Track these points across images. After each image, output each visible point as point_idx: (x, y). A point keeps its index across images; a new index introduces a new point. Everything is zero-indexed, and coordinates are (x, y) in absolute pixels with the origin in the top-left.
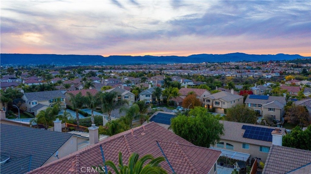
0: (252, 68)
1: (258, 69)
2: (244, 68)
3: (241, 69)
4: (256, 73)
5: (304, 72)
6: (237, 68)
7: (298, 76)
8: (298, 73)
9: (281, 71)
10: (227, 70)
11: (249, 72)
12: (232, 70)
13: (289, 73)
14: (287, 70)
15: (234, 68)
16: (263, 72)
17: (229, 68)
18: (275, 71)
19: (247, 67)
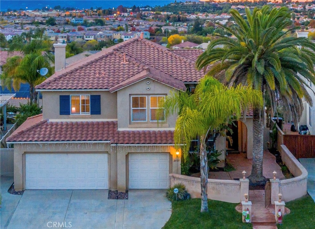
0: (85, 21)
1: (99, 23)
2: (67, 23)
3: (59, 24)
4: (102, 34)
5: (198, 28)
6: (51, 22)
7: (190, 36)
8: (185, 33)
9: (150, 28)
10: (28, 26)
11: (82, 30)
12: (41, 27)
13: (167, 34)
14: (161, 26)
15: (42, 23)
16: (113, 29)
17: (31, 24)
18: (137, 28)
19: (73, 20)
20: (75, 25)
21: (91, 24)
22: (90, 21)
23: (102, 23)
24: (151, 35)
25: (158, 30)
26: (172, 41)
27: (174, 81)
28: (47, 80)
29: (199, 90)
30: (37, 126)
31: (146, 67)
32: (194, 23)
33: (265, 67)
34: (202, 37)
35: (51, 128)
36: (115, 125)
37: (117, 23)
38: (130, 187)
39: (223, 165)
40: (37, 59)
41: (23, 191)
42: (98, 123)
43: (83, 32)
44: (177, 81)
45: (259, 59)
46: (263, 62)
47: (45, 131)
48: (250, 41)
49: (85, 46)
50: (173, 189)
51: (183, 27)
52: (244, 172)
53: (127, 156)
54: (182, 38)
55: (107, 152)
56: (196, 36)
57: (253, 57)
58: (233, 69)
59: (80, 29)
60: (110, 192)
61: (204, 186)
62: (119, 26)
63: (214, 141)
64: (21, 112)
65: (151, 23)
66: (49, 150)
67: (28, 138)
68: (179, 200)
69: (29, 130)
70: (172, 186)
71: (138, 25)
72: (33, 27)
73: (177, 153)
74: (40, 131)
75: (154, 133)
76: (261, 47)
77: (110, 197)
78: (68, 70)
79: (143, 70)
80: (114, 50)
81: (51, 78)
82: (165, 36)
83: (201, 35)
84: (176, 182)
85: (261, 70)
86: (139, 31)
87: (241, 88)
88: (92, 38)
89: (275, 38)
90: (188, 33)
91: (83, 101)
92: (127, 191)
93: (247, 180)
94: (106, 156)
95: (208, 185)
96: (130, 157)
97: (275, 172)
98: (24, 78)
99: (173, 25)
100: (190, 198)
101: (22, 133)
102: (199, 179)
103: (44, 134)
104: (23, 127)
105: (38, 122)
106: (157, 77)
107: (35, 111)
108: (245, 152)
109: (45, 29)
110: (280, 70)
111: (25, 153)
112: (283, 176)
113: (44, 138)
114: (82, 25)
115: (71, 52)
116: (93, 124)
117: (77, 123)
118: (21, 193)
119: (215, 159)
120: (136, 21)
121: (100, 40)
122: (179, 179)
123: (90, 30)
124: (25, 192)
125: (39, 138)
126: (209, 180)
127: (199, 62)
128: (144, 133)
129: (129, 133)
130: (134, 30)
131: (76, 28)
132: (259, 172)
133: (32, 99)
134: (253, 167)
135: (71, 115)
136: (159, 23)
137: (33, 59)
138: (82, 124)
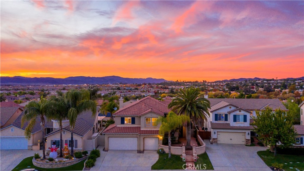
4: (137, 93)
5: (172, 91)
6: (119, 89)
7: (169, 94)
8: (168, 93)
9: (155, 91)
10: (110, 90)
11: (130, 91)
12: (115, 90)
13: (161, 93)
14: (159, 91)
15: (115, 89)
16: (141, 92)
17: (111, 89)
18: (150, 91)
19: (127, 88)
20: (127, 90)
21: (133, 90)
22: (133, 89)
23: (137, 89)
24: (155, 94)
25: (157, 92)
26: (163, 96)
27: (160, 113)
28: (116, 112)
29: (168, 116)
30: (113, 128)
31: (151, 108)
32: (171, 89)
33: (191, 108)
34: (173, 95)
35: (118, 129)
36: (140, 128)
37: (143, 89)
38: (145, 149)
39: (177, 142)
40: (113, 104)
41: (108, 150)
42: (134, 127)
43: (130, 92)
44: (162, 113)
45: (189, 105)
46: (190, 106)
47: (116, 130)
48: (186, 99)
49: (131, 98)
50: (159, 150)
51: (167, 91)
52: (184, 144)
53: (144, 138)
54: (166, 95)
55: (137, 137)
56: (171, 94)
57: (187, 105)
58: (180, 109)
59: (129, 92)
60: (138, 151)
61: (170, 149)
62: (143, 90)
63: (174, 133)
64: (107, 123)
65: (155, 89)
66: (117, 136)
67: (110, 132)
68: (161, 153)
69: (110, 129)
70: (159, 149)
71: (150, 90)
72: (112, 90)
73: (161, 138)
74: (114, 130)
75: (153, 130)
76: (190, 101)
77: (138, 153)
78: (124, 108)
79: (150, 108)
80: (140, 101)
81: (118, 111)
82: (160, 94)
83: (173, 94)
84: (161, 148)
85: (189, 109)
86: (151, 92)
87: (183, 115)
88: (133, 95)
89: (195, 98)
90: (169, 93)
91: (129, 119)
92: (144, 151)
93: (185, 147)
94: (136, 138)
95: (171, 149)
96: (145, 139)
97: (194, 144)
98: (109, 110)
99: (163, 90)
100: (165, 153)
101: (108, 130)
102: (168, 146)
103: (115, 131)
104: (108, 128)
105: (113, 126)
106: (155, 111)
107: (112, 122)
108: (185, 137)
109: (116, 92)
110: (196, 110)
111: (109, 137)
112: (198, 146)
113: (115, 132)
114: (130, 90)
115: (126, 100)
116: (132, 127)
117: (127, 127)
118: (107, 151)
119: (174, 139)
120: (150, 89)
121: (136, 95)
122: (161, 146)
123: (133, 92)
124: (109, 151)
125: (113, 132)
126: (171, 147)
127: (169, 106)
128: (150, 130)
129: (144, 130)
130: (149, 92)
131: (128, 91)
132: (189, 144)
133: (111, 118)
134: (187, 143)
135: (125, 124)
136: (158, 89)
137: (112, 104)
138: (129, 127)
